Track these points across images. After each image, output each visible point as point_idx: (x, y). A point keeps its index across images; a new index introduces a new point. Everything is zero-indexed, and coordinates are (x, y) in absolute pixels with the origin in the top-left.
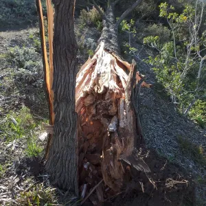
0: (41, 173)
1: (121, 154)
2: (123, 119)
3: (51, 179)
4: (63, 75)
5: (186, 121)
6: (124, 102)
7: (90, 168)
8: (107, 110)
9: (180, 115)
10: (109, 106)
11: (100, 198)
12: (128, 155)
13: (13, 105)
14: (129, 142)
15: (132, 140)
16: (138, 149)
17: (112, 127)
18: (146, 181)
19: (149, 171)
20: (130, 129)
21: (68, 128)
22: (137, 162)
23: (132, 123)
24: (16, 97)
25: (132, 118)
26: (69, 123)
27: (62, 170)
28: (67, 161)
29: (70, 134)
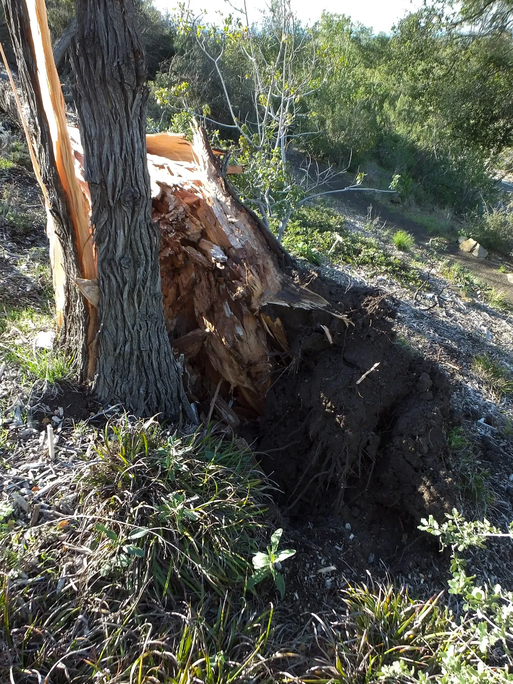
1: (262, 295)
2: (232, 232)
6: (218, 201)
7: (186, 370)
12: (275, 292)
14: (265, 269)
15: (270, 264)
16: (290, 274)
18: (329, 320)
19: (326, 303)
21: (142, 269)
22: (298, 298)
23: (253, 235)
25: (249, 226)
26: (143, 256)
27: (148, 378)
28: (153, 352)
29: (148, 284)
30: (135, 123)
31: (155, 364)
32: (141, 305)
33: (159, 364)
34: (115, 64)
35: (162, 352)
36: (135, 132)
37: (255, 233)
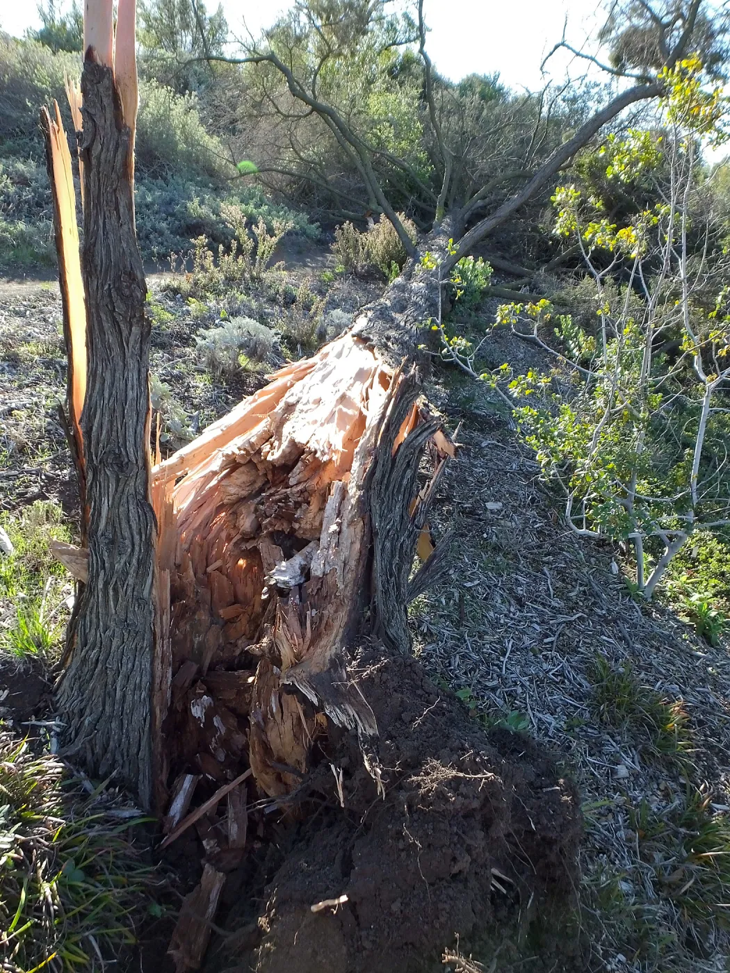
0: (39, 714)
1: (293, 665)
2: (327, 548)
3: (64, 738)
4: (108, 376)
5: (647, 614)
6: (344, 492)
7: (216, 721)
8: (291, 519)
9: (627, 591)
10: (298, 505)
11: (234, 830)
12: (315, 670)
13: (21, 495)
14: (328, 626)
15: (340, 620)
16: (351, 650)
17: (283, 573)
19: (374, 731)
20: (344, 584)
21: (124, 558)
23: (353, 563)
24: (38, 473)
25: (357, 546)
26: (127, 542)
27: (104, 709)
28: (121, 676)
29: (131, 580)
30: (132, 363)
31: (119, 693)
32: (119, 606)
33: (124, 696)
34: (106, 287)
35: (132, 681)
36: (130, 375)
37: (358, 561)
